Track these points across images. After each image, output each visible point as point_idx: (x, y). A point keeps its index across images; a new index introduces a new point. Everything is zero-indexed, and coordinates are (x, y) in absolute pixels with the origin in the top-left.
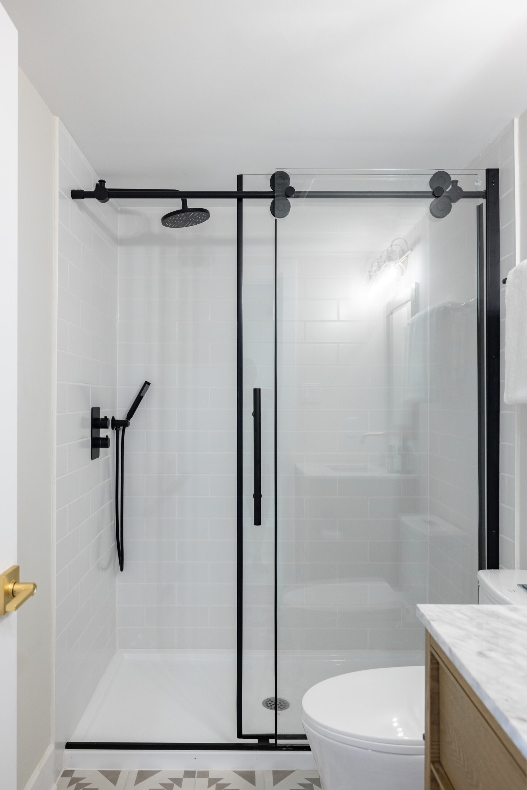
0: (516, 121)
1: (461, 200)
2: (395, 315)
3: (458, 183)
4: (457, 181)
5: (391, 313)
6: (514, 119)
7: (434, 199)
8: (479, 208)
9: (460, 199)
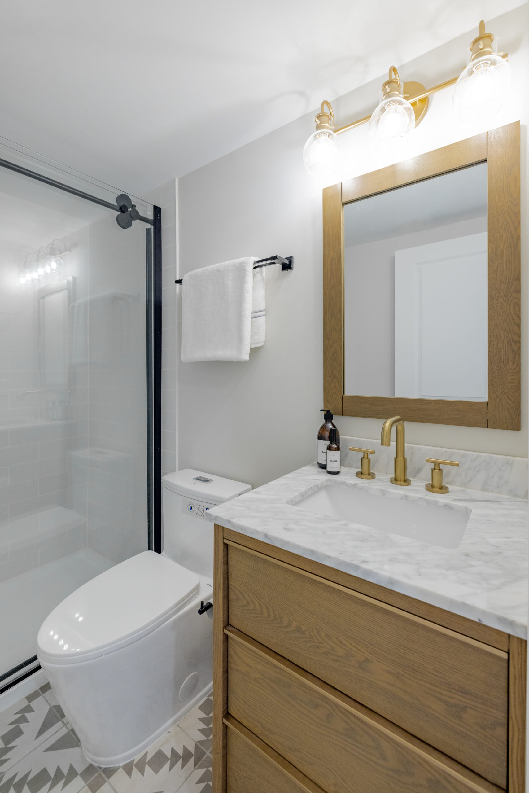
0: (177, 180)
1: (138, 220)
2: (47, 299)
3: (136, 208)
4: (135, 206)
5: (44, 297)
6: (175, 178)
7: (120, 213)
8: (148, 231)
9: (136, 219)
